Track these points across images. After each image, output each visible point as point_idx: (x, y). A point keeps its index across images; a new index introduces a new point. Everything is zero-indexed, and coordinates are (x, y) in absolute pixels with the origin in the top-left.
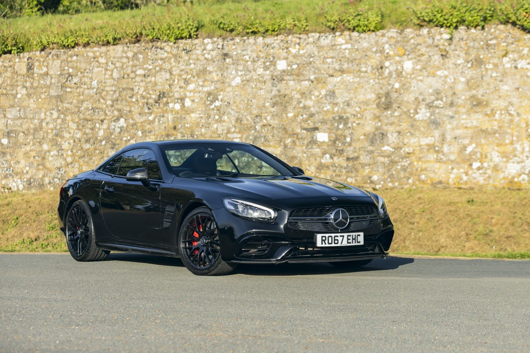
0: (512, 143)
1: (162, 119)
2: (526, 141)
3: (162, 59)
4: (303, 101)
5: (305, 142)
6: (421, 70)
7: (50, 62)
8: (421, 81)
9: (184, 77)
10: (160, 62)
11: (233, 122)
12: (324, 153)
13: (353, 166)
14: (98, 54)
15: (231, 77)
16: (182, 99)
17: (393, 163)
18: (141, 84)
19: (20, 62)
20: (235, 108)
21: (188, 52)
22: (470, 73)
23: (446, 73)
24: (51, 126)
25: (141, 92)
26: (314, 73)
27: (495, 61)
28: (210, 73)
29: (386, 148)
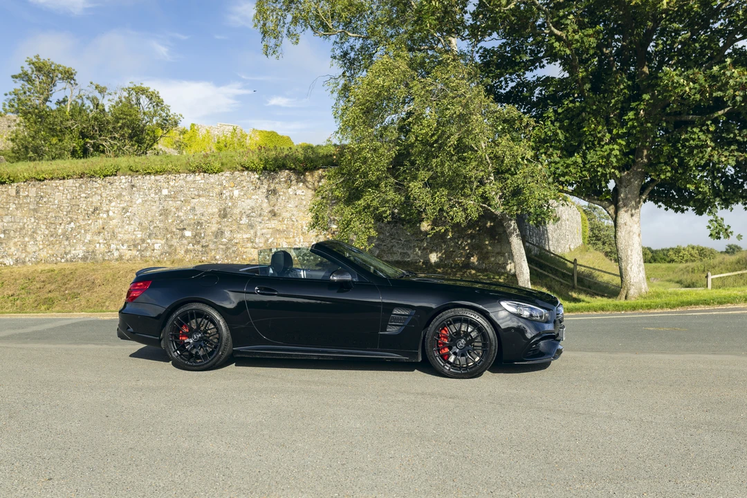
0: (293, 237)
1: (96, 223)
3: (96, 188)
4: (177, 213)
5: (179, 237)
6: (243, 196)
7: (30, 189)
8: (244, 202)
9: (109, 198)
10: (95, 190)
11: (137, 225)
12: (189, 243)
13: (205, 251)
14: (58, 184)
15: (136, 198)
16: (108, 211)
17: (228, 248)
18: (84, 202)
19: (12, 189)
21: (111, 184)
23: (257, 197)
24: (30, 227)
25: (83, 207)
26: (183, 197)
27: (284, 190)
28: (124, 196)
29: (224, 240)
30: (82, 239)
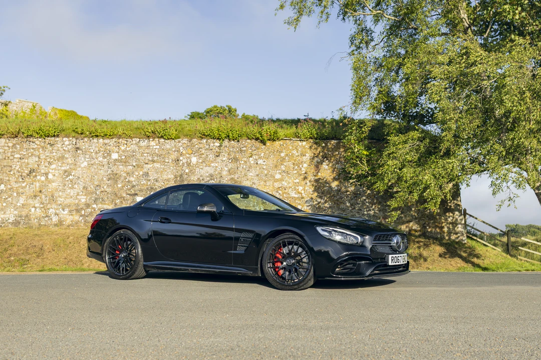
1: (32, 186)
2: (261, 205)
3: (33, 149)
4: (128, 178)
5: (129, 202)
6: (202, 163)
8: (202, 169)
9: (48, 160)
10: (32, 151)
11: (81, 189)
15: (81, 162)
16: (46, 174)
18: (18, 163)
20: (82, 180)
21: (51, 145)
22: (230, 166)
23: (217, 165)
25: (17, 168)
26: (136, 161)
27: (245, 159)
28: (67, 158)
30: (14, 202)
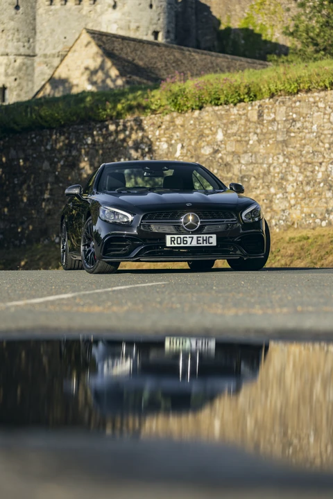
7: (277, 108)
14: (317, 99)
19: (252, 110)
24: (277, 170)
